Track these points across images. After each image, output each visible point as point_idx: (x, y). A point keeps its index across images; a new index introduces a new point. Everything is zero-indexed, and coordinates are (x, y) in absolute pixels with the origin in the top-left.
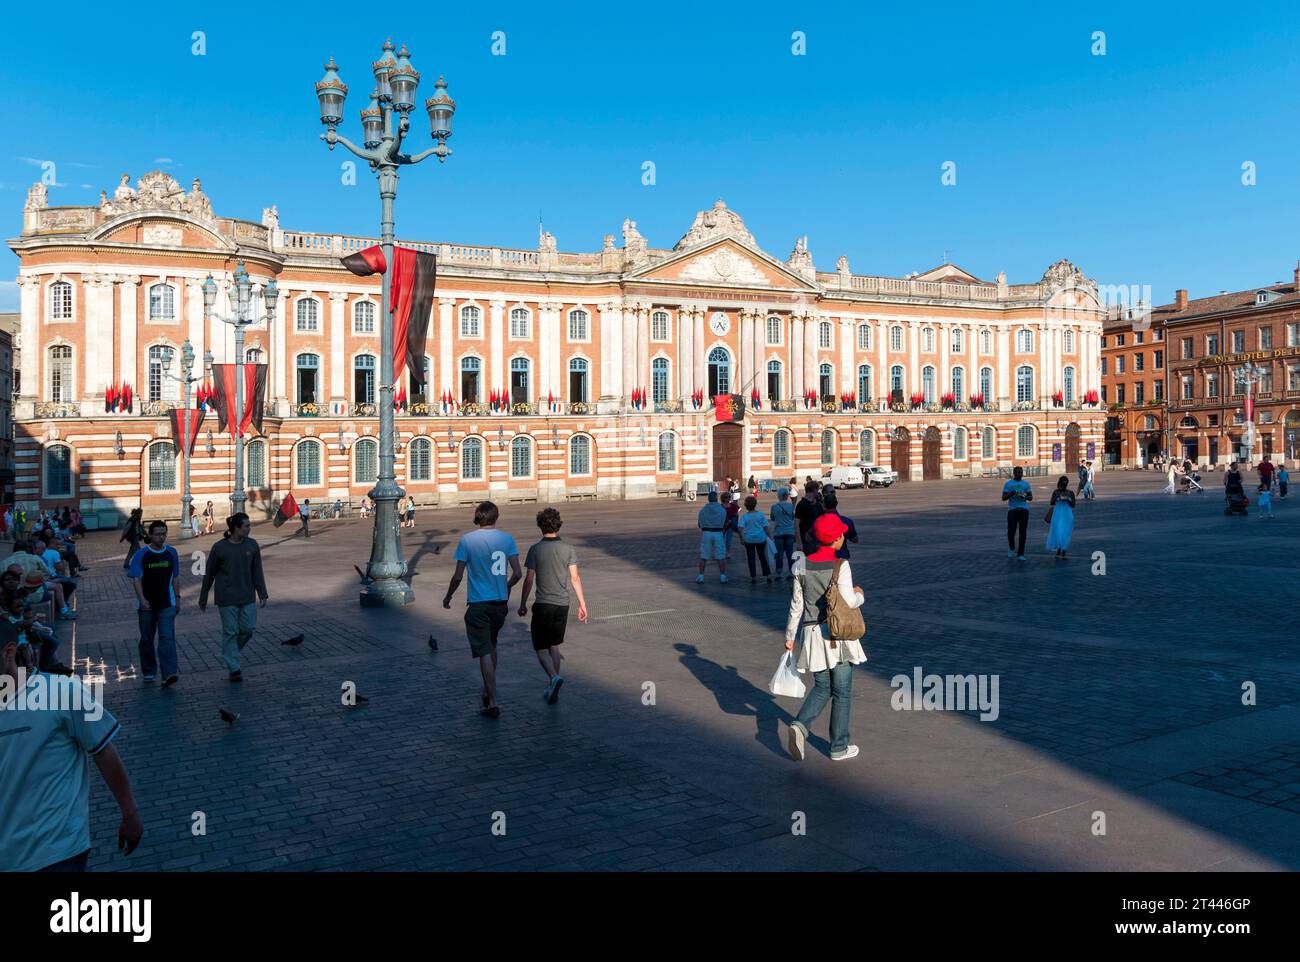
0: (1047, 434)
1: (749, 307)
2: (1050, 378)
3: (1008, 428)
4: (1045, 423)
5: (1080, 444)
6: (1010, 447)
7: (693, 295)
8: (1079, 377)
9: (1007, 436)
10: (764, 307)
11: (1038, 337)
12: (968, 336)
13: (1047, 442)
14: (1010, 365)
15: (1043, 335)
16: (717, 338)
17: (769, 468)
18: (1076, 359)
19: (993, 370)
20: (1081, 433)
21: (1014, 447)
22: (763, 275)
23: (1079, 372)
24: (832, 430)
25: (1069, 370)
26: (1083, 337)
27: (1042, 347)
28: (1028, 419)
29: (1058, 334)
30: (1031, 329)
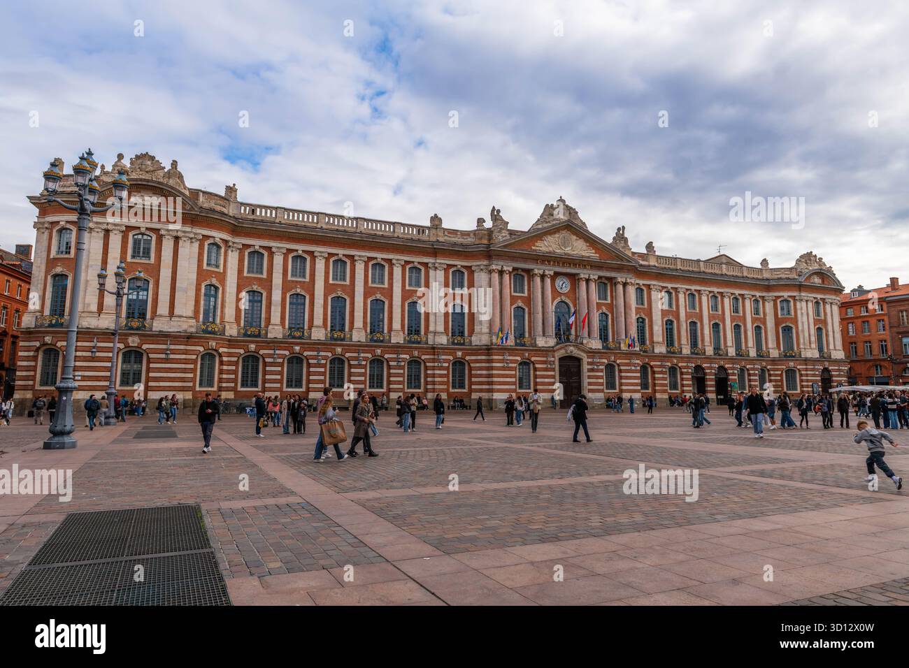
0: (807, 375)
1: (584, 274)
2: (807, 335)
3: (778, 370)
4: (804, 367)
5: (832, 384)
6: (780, 384)
7: (543, 262)
8: (827, 335)
9: (776, 375)
10: (594, 275)
11: (795, 305)
12: (743, 303)
13: (807, 381)
14: (776, 325)
15: (798, 304)
16: (561, 294)
17: (602, 391)
18: (825, 322)
19: (763, 328)
20: (832, 376)
21: (782, 383)
22: (593, 251)
23: (827, 331)
24: (648, 366)
25: (819, 330)
26: (828, 307)
27: (799, 312)
28: (792, 364)
29: (810, 304)
30: (790, 299)
